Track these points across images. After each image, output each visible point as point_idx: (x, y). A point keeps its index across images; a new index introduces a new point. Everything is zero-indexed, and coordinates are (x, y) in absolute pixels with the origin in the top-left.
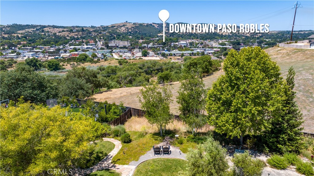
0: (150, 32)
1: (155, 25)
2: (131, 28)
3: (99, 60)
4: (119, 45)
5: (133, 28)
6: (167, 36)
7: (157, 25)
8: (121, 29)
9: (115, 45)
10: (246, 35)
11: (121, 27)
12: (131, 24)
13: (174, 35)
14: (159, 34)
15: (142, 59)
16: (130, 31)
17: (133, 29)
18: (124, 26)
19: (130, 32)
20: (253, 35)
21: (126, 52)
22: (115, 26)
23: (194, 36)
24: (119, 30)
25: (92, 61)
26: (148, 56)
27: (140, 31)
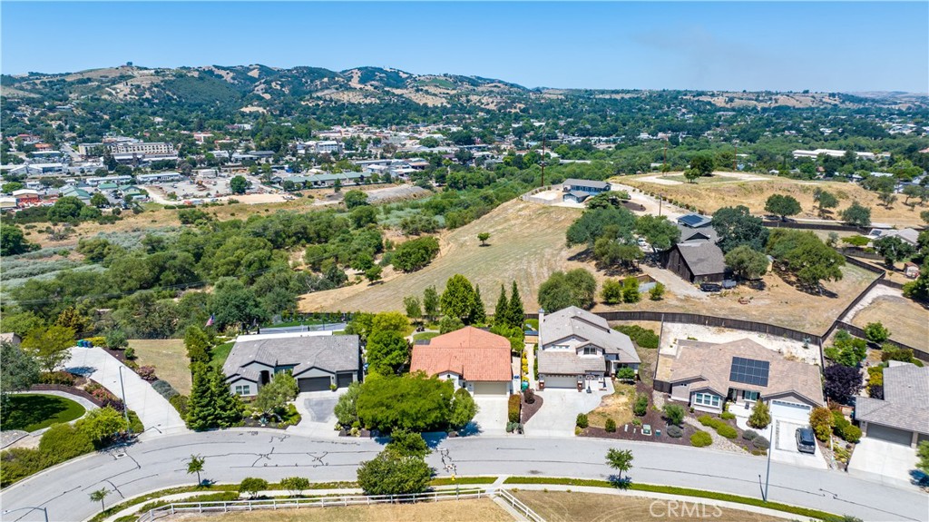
0: (214, 97)
2: (151, 87)
3: (119, 212)
4: (144, 157)
5: (156, 86)
6: (272, 113)
7: (231, 74)
8: (114, 89)
9: (131, 157)
10: (487, 107)
11: (114, 82)
12: (145, 71)
13: (293, 109)
14: (246, 106)
15: (237, 202)
16: (147, 95)
17: (156, 89)
18: (123, 78)
19: (147, 100)
20: (504, 108)
21: (178, 181)
22: (89, 80)
23: (351, 114)
24: (110, 94)
25: (98, 217)
26: (247, 191)
27: (180, 97)
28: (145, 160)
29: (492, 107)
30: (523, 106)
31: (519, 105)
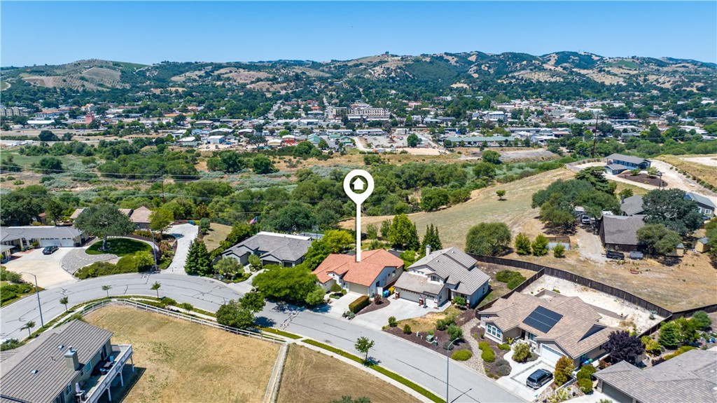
0: (437, 76)
1: (450, 58)
2: (396, 69)
3: (332, 153)
4: (367, 118)
5: (400, 68)
6: (472, 88)
7: (455, 59)
8: (373, 71)
9: (359, 117)
10: (662, 86)
11: (375, 66)
12: (396, 58)
13: (489, 85)
14: (456, 83)
15: (406, 152)
16: (393, 75)
17: (399, 70)
18: (381, 62)
19: (392, 78)
20: (679, 86)
21: (380, 135)
22: (361, 64)
23: (533, 91)
24: (370, 74)
25: (319, 155)
26: (418, 145)
27: (414, 76)
28: (368, 120)
29: (667, 86)
30: (700, 85)
31: (697, 84)
